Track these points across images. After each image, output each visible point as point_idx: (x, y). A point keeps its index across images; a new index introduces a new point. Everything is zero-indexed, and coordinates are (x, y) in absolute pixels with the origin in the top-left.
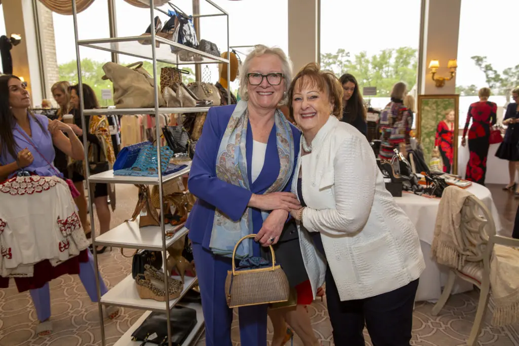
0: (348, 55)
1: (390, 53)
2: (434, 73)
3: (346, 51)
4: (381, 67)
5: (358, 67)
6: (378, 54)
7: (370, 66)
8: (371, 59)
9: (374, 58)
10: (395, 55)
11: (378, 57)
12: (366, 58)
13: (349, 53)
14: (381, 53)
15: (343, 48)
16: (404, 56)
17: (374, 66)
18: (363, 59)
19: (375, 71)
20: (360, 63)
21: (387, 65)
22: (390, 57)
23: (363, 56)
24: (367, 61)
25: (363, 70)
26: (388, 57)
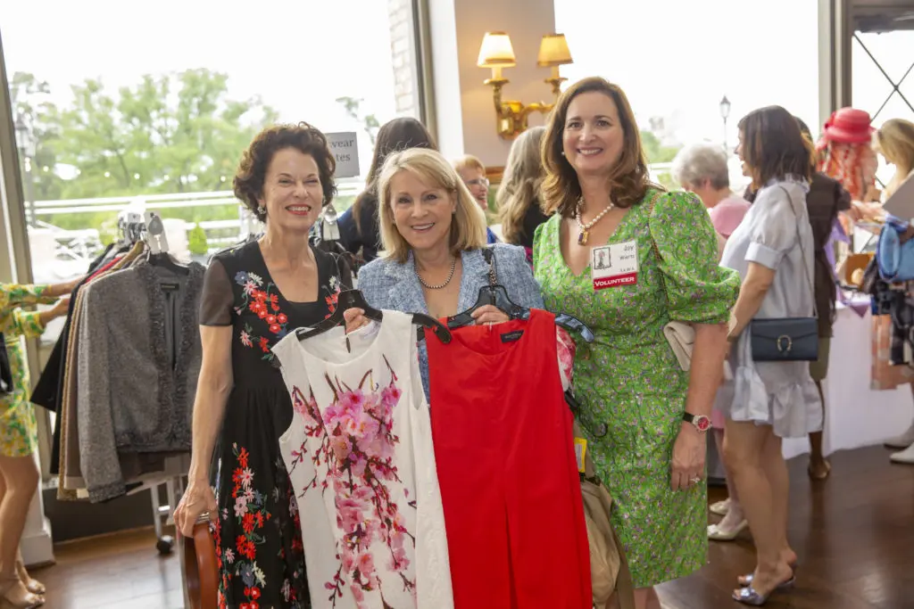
0: (46, 88)
1: (165, 81)
2: (498, 85)
3: (39, 79)
4: (145, 119)
5: (84, 115)
6: (135, 85)
7: (117, 116)
8: (117, 99)
9: (126, 93)
10: (176, 86)
11: (134, 90)
12: (103, 93)
13: (45, 83)
14: (143, 81)
15: (27, 71)
16: (202, 88)
17: (126, 115)
18: (94, 97)
19: (130, 127)
20: (89, 108)
21: (162, 111)
22: (165, 91)
23: (93, 88)
24: (108, 103)
25: (100, 126)
26: (159, 90)
